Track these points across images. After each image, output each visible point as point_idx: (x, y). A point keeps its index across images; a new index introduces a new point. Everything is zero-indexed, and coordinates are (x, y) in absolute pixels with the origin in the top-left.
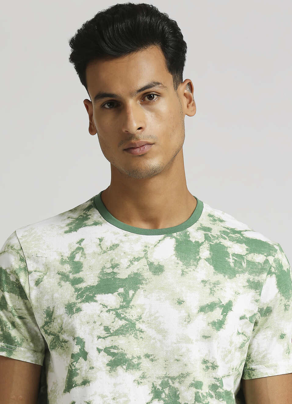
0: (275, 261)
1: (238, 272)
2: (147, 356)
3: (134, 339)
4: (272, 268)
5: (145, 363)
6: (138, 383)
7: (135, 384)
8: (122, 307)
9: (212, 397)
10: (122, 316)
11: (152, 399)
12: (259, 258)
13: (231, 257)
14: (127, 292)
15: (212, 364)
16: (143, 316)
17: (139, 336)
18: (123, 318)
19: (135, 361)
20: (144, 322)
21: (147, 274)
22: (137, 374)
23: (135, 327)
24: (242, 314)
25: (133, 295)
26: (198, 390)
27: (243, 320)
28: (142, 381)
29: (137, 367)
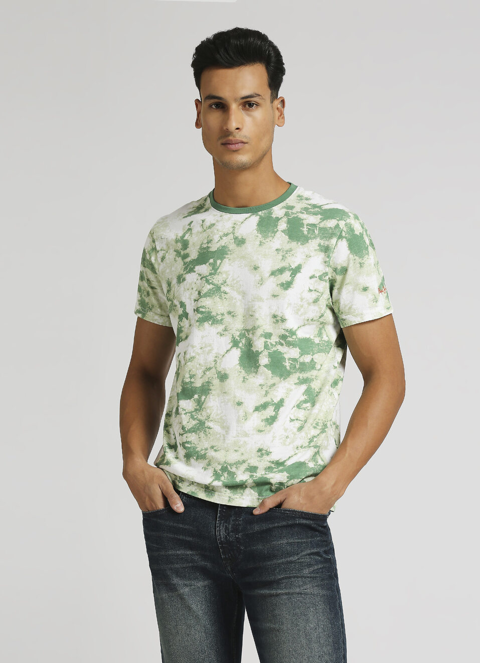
0: (346, 225)
1: (311, 238)
2: (229, 313)
3: (219, 300)
4: (343, 232)
5: (228, 318)
6: (221, 335)
7: (218, 336)
8: (211, 274)
9: (282, 345)
10: (210, 281)
11: (231, 348)
12: (331, 223)
13: (305, 226)
14: (215, 262)
15: (281, 318)
16: (227, 281)
17: (223, 297)
18: (211, 283)
19: (219, 318)
20: (227, 285)
21: (232, 246)
22: (220, 328)
23: (220, 290)
24: (311, 275)
25: (220, 264)
26: (267, 340)
27: (312, 279)
28: (224, 333)
29: (221, 322)
